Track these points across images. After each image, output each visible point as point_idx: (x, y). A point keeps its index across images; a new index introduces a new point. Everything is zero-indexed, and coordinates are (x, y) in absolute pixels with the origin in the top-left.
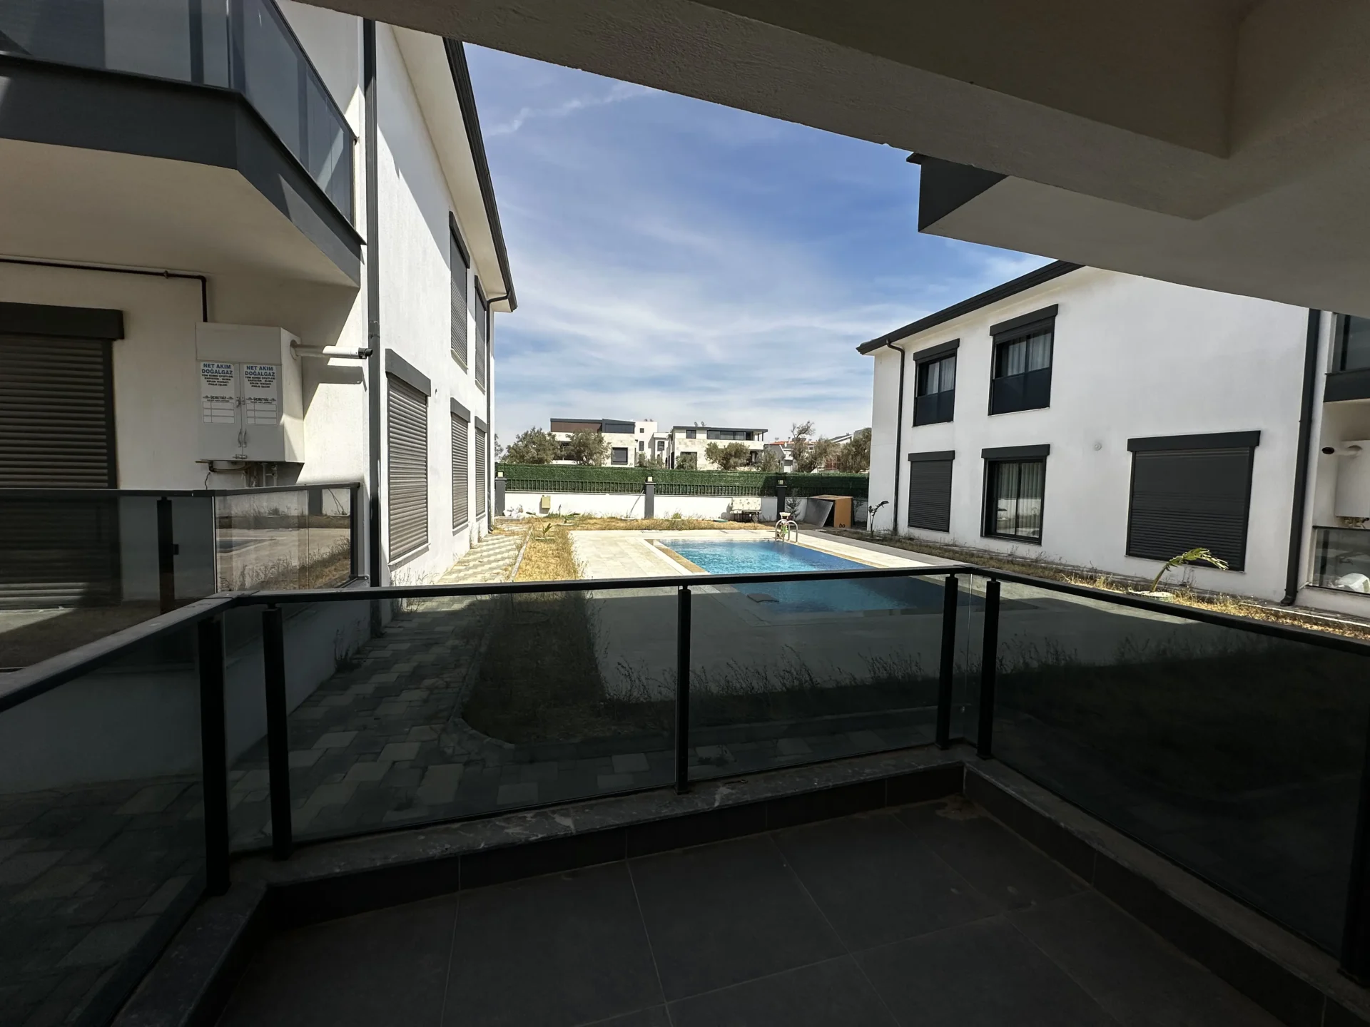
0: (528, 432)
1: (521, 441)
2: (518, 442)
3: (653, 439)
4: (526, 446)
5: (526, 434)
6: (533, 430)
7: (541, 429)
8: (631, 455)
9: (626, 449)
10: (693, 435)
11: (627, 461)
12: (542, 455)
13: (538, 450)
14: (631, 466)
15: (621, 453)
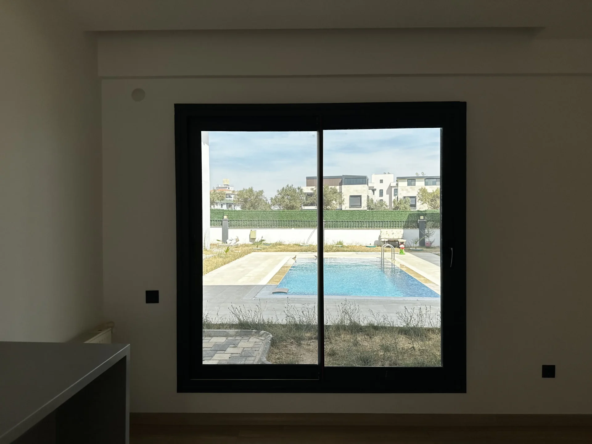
0: (284, 188)
1: (280, 194)
2: (278, 194)
3: (390, 187)
4: (283, 197)
5: (283, 189)
6: (288, 186)
7: (292, 185)
8: (364, 201)
9: (360, 196)
10: (413, 183)
11: (361, 206)
12: (293, 203)
13: (290, 200)
14: (364, 209)
15: (356, 199)
